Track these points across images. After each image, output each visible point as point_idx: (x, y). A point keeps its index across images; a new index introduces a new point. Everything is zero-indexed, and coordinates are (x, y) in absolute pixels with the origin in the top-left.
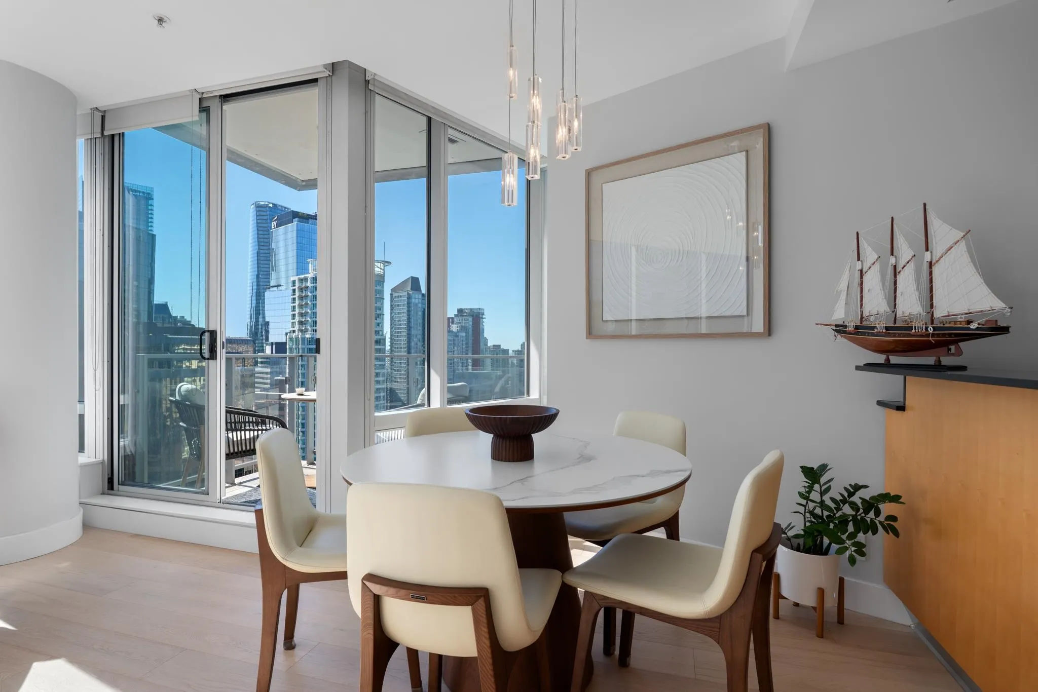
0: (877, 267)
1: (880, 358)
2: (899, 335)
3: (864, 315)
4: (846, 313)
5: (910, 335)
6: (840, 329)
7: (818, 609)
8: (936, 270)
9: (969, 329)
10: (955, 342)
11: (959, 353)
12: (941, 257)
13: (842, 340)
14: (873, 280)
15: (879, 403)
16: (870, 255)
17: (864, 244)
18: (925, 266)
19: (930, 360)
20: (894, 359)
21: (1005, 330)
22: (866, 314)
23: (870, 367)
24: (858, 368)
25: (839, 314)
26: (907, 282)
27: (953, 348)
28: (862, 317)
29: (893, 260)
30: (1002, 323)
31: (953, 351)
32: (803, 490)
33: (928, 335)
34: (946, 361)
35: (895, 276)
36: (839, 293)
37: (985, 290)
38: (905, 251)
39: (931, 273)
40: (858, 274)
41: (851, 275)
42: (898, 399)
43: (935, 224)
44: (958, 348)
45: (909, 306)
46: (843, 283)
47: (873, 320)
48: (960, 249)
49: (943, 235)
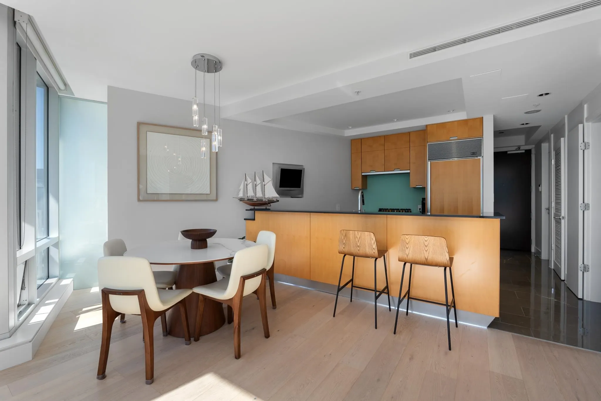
0: (251, 184)
1: (252, 207)
2: (257, 201)
4: (244, 194)
5: (259, 202)
6: (241, 200)
8: (266, 187)
9: (272, 201)
10: (269, 203)
11: (270, 206)
12: (266, 184)
13: (241, 202)
14: (250, 187)
15: (244, 219)
16: (249, 181)
17: (247, 177)
18: (263, 185)
19: (264, 208)
20: (256, 208)
21: (278, 201)
23: (251, 210)
24: (246, 210)
25: (241, 195)
26: (259, 188)
27: (269, 205)
28: (247, 197)
29: (255, 182)
33: (264, 202)
34: (268, 208)
35: (256, 187)
36: (240, 190)
38: (258, 181)
39: (264, 187)
40: (246, 185)
41: (244, 186)
42: (253, 218)
43: (265, 176)
44: (270, 205)
45: (259, 195)
46: (242, 187)
47: (250, 198)
48: (270, 183)
49: (267, 179)
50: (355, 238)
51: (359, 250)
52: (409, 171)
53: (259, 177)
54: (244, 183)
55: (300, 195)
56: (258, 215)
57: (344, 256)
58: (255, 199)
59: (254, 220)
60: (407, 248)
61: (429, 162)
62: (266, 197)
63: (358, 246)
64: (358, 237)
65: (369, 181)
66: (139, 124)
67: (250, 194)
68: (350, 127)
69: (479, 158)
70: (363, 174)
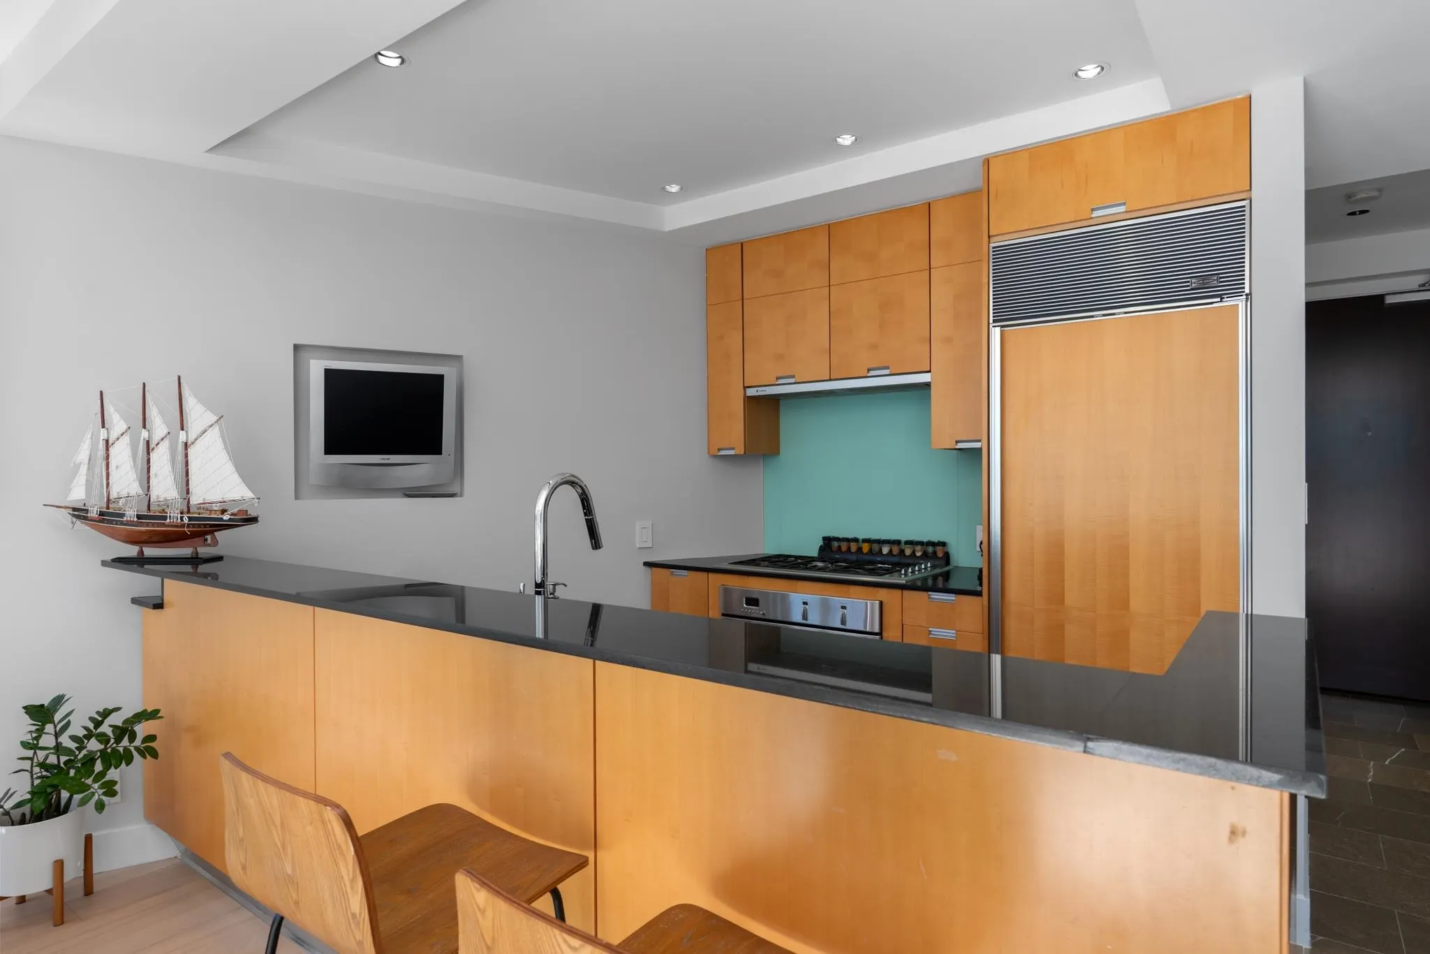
0: (126, 439)
1: (131, 551)
2: (153, 525)
3: (111, 497)
4: (91, 489)
5: (164, 525)
6: (79, 513)
7: (54, 892)
8: (192, 452)
9: (221, 519)
10: (212, 532)
11: (215, 543)
12: (196, 439)
13: (81, 527)
14: (122, 455)
15: (135, 601)
16: (118, 424)
17: (109, 409)
18: (180, 448)
19: (187, 552)
20: (150, 552)
21: (254, 520)
22: (113, 495)
23: (121, 562)
24: (104, 563)
25: (78, 494)
26: (161, 460)
27: (209, 537)
28: (108, 500)
29: (145, 434)
30: (253, 513)
31: (209, 541)
32: (28, 738)
33: (183, 526)
34: (203, 551)
35: (148, 453)
36: (78, 466)
37: (236, 478)
38: (159, 427)
39: (186, 455)
40: (102, 445)
43: (191, 402)
44: (214, 538)
45: (164, 489)
46: (84, 453)
47: (121, 504)
48: (214, 433)
49: (198, 415)
53: (162, 413)
54: (96, 435)
58: (141, 512)
62: (197, 500)
65: (790, 424)
67: (125, 483)
70: (751, 392)
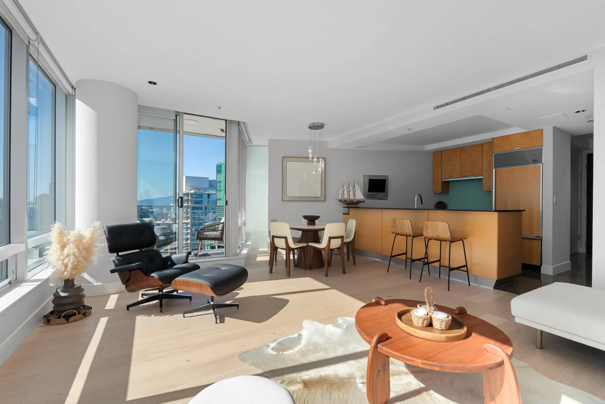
0: (346, 190)
1: (347, 206)
4: (341, 197)
5: (352, 202)
6: (340, 201)
9: (360, 201)
10: (358, 203)
11: (359, 205)
12: (356, 190)
14: (346, 192)
16: (345, 188)
17: (344, 186)
19: (355, 206)
20: (349, 206)
21: (364, 201)
23: (346, 207)
24: (343, 207)
25: (340, 198)
26: (351, 193)
29: (349, 189)
33: (354, 202)
34: (357, 206)
35: (349, 192)
36: (339, 194)
37: (362, 196)
38: (351, 188)
39: (355, 192)
40: (343, 191)
41: (342, 192)
42: (348, 213)
43: (356, 185)
45: (352, 197)
46: (340, 192)
47: (346, 199)
48: (359, 189)
49: (357, 187)
50: (400, 224)
51: (402, 231)
52: (482, 177)
53: (351, 186)
54: (342, 190)
55: (385, 198)
56: (351, 211)
57: (396, 235)
58: (348, 200)
59: (349, 214)
60: (428, 229)
61: (494, 170)
62: (356, 199)
63: (402, 229)
64: (401, 222)
65: (451, 186)
66: (283, 158)
67: (346, 197)
68: (428, 144)
69: (539, 164)
70: (443, 180)
